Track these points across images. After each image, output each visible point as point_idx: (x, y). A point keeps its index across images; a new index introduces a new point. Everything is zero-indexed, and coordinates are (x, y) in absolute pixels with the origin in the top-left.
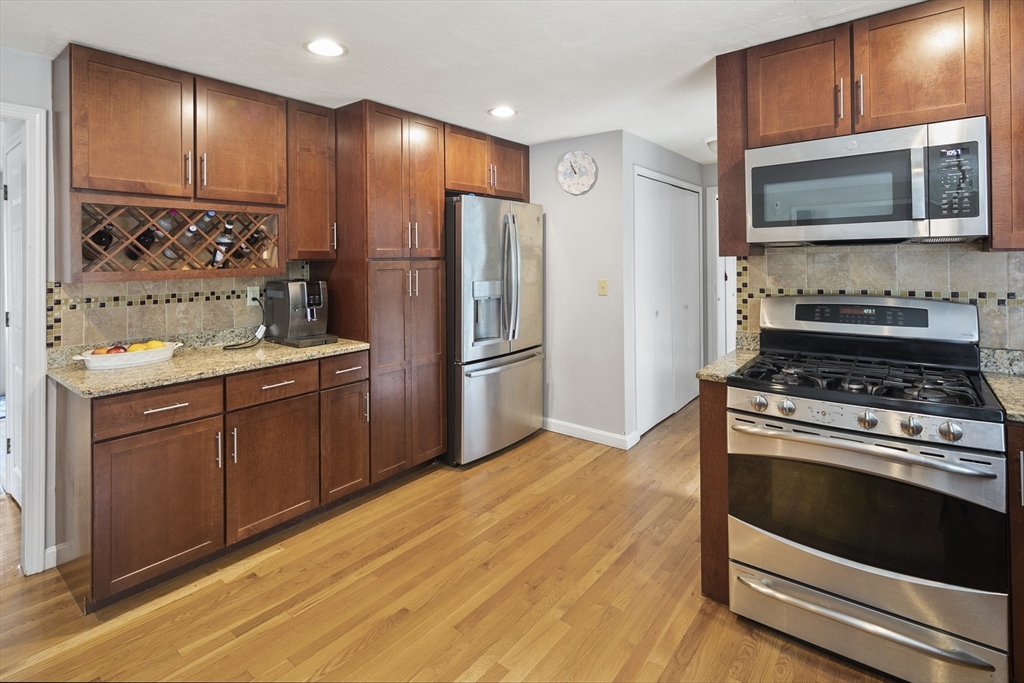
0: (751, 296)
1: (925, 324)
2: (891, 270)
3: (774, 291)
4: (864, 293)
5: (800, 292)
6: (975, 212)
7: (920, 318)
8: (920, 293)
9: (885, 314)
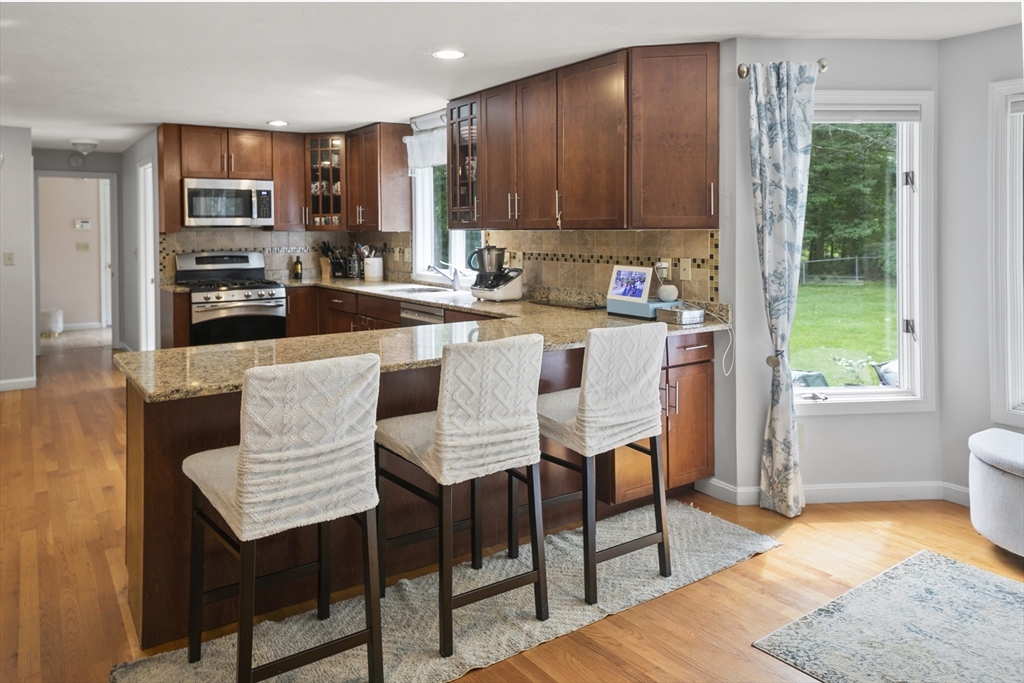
0: (167, 255)
1: (248, 262)
2: (232, 239)
3: (180, 252)
4: (222, 250)
5: (193, 251)
6: (270, 217)
7: (245, 259)
8: (243, 250)
9: (233, 259)
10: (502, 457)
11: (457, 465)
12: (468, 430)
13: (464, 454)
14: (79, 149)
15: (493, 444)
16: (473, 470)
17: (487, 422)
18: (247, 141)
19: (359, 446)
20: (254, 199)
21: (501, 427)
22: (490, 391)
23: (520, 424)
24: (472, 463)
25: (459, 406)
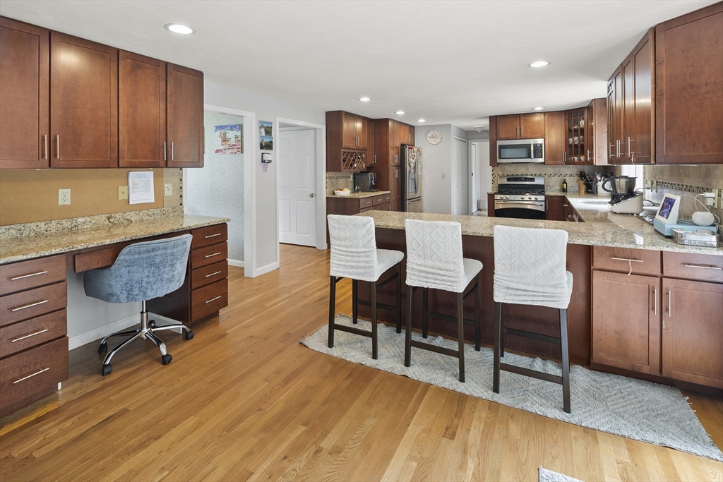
0: (495, 176)
1: (535, 181)
2: (527, 169)
3: (501, 175)
4: (522, 175)
5: (507, 175)
6: (542, 157)
8: (533, 175)
9: (526, 179)
10: (437, 282)
11: (413, 277)
12: (419, 262)
13: (416, 273)
14: (477, 130)
15: (434, 274)
16: (421, 283)
17: (429, 261)
18: (538, 118)
19: (368, 254)
20: (532, 149)
21: (437, 266)
22: (428, 247)
23: (448, 268)
24: (421, 279)
25: (415, 250)
